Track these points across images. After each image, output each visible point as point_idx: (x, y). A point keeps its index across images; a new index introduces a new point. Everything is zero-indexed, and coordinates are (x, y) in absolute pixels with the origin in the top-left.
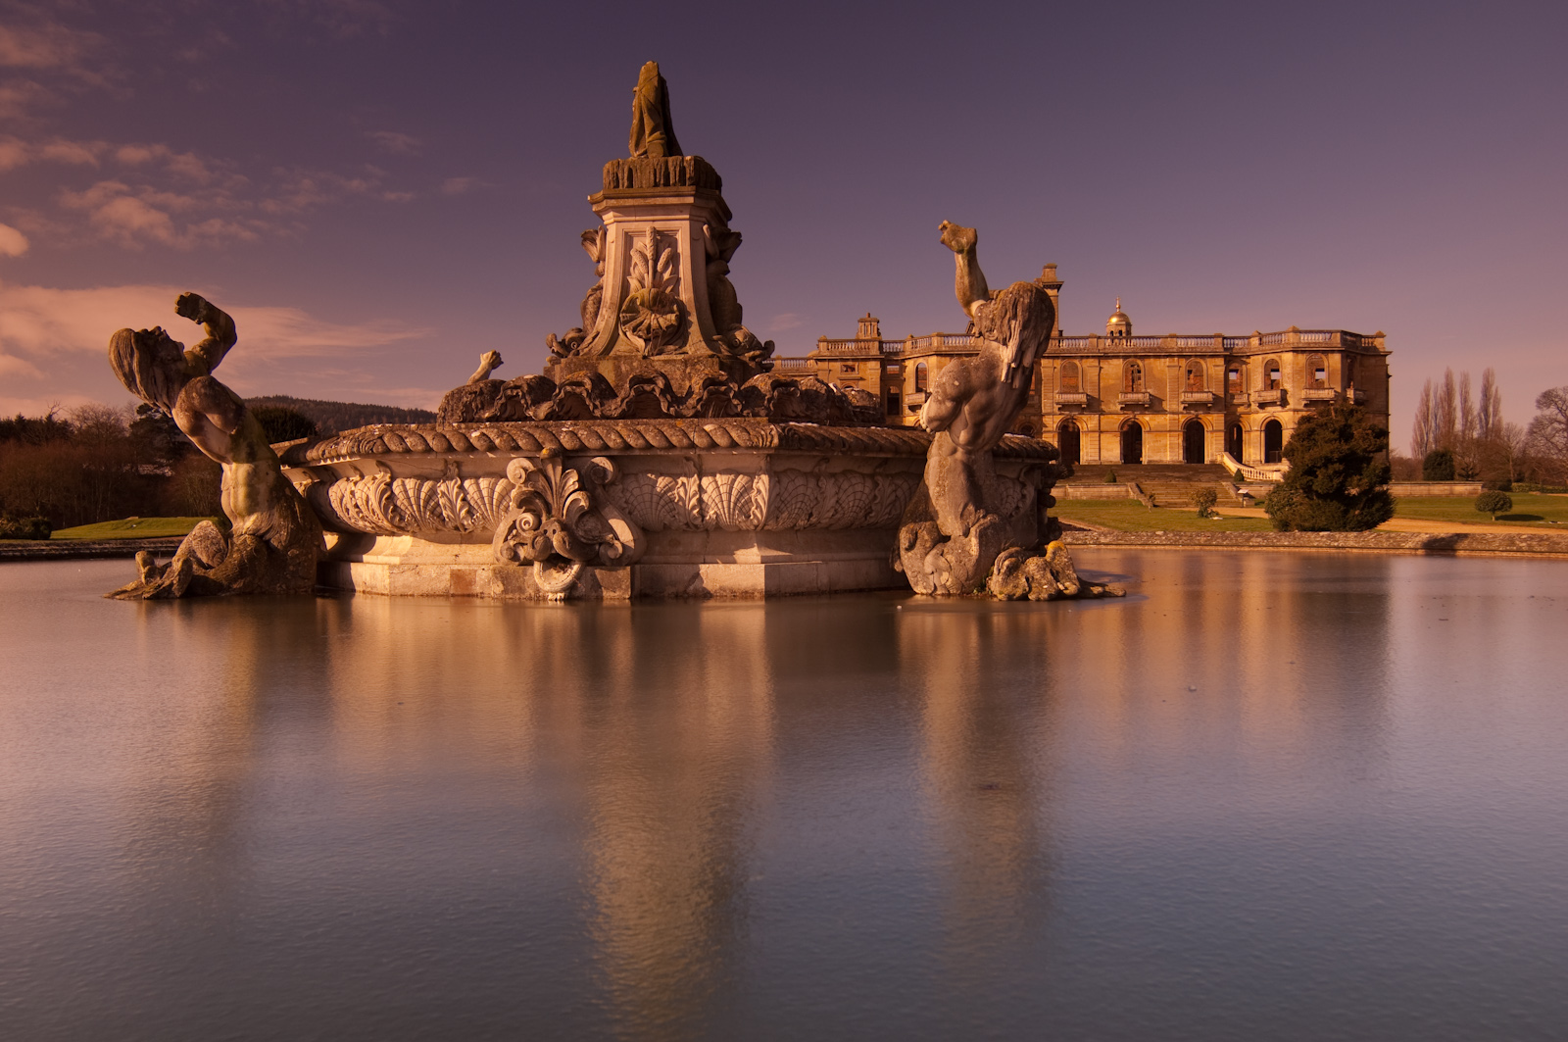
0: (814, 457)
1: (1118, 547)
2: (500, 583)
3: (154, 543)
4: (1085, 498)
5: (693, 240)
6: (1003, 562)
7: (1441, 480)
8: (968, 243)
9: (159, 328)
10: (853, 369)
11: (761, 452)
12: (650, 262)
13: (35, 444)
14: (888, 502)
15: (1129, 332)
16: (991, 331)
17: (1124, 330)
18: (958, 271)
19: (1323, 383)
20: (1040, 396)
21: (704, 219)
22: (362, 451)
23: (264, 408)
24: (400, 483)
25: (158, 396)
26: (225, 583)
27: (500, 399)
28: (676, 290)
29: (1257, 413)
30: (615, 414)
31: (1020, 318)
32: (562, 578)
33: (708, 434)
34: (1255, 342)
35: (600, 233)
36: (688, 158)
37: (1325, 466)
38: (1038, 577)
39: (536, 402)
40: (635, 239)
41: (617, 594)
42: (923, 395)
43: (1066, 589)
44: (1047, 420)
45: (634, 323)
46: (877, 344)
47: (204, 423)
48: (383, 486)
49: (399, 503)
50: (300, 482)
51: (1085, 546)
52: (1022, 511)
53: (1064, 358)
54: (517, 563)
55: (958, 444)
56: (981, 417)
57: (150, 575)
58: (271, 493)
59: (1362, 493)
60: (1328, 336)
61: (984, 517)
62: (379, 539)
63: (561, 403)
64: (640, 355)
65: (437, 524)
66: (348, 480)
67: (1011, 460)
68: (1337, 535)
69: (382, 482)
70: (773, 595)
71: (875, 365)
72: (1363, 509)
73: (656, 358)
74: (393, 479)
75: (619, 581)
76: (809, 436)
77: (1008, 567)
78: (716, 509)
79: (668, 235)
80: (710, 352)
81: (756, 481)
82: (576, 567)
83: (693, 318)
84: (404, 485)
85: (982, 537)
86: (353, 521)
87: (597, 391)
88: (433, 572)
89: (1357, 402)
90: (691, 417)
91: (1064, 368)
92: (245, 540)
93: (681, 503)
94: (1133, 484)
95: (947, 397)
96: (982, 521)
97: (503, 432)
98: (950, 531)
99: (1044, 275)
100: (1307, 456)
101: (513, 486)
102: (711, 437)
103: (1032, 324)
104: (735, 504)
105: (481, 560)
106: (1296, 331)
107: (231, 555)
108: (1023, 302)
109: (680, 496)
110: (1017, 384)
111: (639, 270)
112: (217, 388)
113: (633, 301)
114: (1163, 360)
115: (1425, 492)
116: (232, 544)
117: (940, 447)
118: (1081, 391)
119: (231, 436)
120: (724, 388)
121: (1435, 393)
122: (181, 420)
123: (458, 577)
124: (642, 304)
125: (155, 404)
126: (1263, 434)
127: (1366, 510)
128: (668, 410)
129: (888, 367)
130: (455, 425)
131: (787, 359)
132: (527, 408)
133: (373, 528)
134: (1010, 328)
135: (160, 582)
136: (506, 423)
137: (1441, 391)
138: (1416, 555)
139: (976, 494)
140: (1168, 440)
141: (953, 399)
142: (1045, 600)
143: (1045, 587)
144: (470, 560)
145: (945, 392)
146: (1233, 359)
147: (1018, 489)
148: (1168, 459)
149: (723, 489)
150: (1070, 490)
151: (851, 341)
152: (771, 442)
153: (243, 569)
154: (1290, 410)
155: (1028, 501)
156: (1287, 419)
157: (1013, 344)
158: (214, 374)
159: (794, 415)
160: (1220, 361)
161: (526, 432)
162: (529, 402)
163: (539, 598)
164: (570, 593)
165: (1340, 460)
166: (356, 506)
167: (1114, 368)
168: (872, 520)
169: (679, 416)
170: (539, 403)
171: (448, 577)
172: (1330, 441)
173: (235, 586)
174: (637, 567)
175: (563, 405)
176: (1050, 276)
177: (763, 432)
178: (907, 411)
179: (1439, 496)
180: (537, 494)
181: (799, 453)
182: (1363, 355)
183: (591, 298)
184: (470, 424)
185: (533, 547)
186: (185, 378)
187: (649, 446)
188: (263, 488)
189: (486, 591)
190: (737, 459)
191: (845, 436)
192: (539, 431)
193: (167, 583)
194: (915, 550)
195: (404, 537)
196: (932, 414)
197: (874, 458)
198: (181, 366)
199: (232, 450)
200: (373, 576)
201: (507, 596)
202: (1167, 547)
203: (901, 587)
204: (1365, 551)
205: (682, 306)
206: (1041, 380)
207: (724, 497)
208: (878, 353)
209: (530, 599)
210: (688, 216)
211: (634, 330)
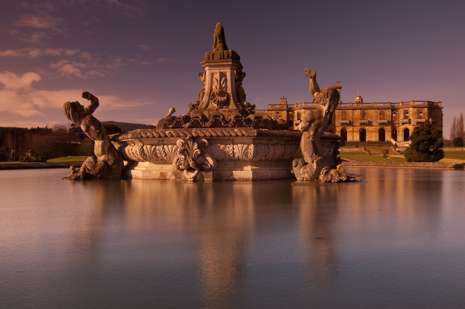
0: (267, 139)
1: (359, 166)
2: (174, 176)
3: (75, 163)
4: (348, 152)
5: (231, 75)
6: (324, 171)
7: (459, 146)
8: (313, 75)
9: (77, 101)
10: (279, 113)
11: (251, 138)
12: (219, 82)
13: (42, 135)
14: (289, 152)
15: (362, 102)
16: (320, 101)
17: (360, 101)
18: (310, 84)
19: (422, 117)
20: (335, 121)
21: (235, 69)
22: (135, 137)
23: (107, 124)
24: (145, 146)
25: (77, 121)
26: (95, 175)
27: (175, 122)
28: (226, 90)
29: (401, 126)
30: (208, 126)
31: (329, 97)
32: (192, 175)
33: (235, 132)
34: (401, 104)
35: (204, 73)
36: (230, 51)
37: (423, 142)
38: (334, 175)
39: (185, 123)
40: (214, 75)
41: (209, 179)
42: (300, 121)
43: (343, 179)
44: (337, 128)
45: (214, 100)
46: (286, 106)
47: (90, 129)
48: (140, 147)
49: (145, 152)
50: (117, 146)
51: (349, 166)
52: (329, 155)
53: (342, 109)
54: (179, 170)
55: (310, 135)
56: (317, 127)
57: (74, 173)
58: (108, 149)
59: (434, 150)
60: (423, 102)
61: (318, 157)
62: (139, 163)
63: (192, 123)
64: (216, 109)
65: (156, 158)
66: (130, 145)
67: (327, 140)
68: (426, 163)
69: (140, 146)
70: (255, 180)
71: (285, 112)
72: (434, 155)
73: (220, 110)
74: (143, 145)
75: (209, 176)
76: (266, 133)
77: (325, 172)
78: (238, 154)
79: (224, 74)
80: (236, 108)
81: (250, 146)
82: (196, 171)
83: (231, 98)
84: (147, 147)
85: (317, 163)
86: (132, 157)
87: (203, 120)
88: (155, 172)
89: (433, 122)
90: (231, 127)
91: (342, 112)
92: (101, 163)
93: (227, 153)
94: (363, 147)
95: (307, 121)
96: (317, 158)
97: (176, 132)
98: (308, 161)
99: (336, 85)
100: (417, 139)
101: (178, 148)
102: (237, 133)
103: (333, 99)
104: (244, 153)
105: (169, 169)
106: (414, 101)
107: (97, 167)
108: (330, 93)
109: (227, 151)
110: (328, 117)
111: (215, 84)
112: (93, 119)
113: (214, 93)
114: (372, 110)
115: (454, 150)
116: (97, 164)
117: (305, 136)
118: (347, 119)
119: (97, 132)
120: (240, 119)
121: (457, 121)
122: (83, 128)
123: (162, 174)
124: (216, 94)
125: (76, 123)
126: (403, 133)
127: (435, 156)
128: (224, 125)
129: (289, 112)
130: (162, 129)
131: (259, 110)
132: (183, 125)
133: (138, 159)
134: (326, 100)
135: (77, 175)
136: (176, 129)
137: (459, 119)
138: (451, 169)
139: (316, 150)
140: (374, 134)
141: (309, 122)
142: (336, 182)
143: (336, 178)
144: (166, 169)
145: (306, 120)
146: (394, 110)
147: (328, 149)
148: (374, 140)
149: (240, 149)
150: (344, 149)
151: (278, 105)
152: (254, 135)
153: (100, 171)
154: (411, 125)
155: (331, 152)
156: (411, 128)
157: (327, 105)
158: (93, 115)
159: (261, 127)
160: (390, 110)
161: (182, 132)
162: (183, 123)
163: (186, 180)
164: (195, 179)
165: (427, 140)
166: (133, 153)
167: (358, 113)
168: (284, 158)
169: (227, 127)
170: (186, 123)
171: (159, 174)
172: (424, 134)
173: (98, 176)
174: (215, 171)
175: (193, 124)
176: (338, 85)
177: (252, 132)
178: (295, 126)
179: (459, 151)
180: (185, 150)
181: (263, 138)
182: (434, 108)
183: (201, 92)
184: (166, 129)
185: (184, 165)
186: (84, 116)
187: (218, 136)
188: (106, 148)
189: (170, 178)
190: (244, 140)
191: (276, 133)
192: (186, 131)
193: (79, 175)
194: (297, 167)
195: (146, 162)
196: (302, 126)
197: (285, 139)
198: (83, 112)
199: (97, 137)
200: (138, 174)
201: (176, 180)
202: (373, 167)
203: (293, 178)
204: (435, 168)
205: (228, 95)
206: (335, 116)
207: (240, 151)
208: (286, 108)
209: (183, 180)
210: (230, 68)
211: (214, 102)
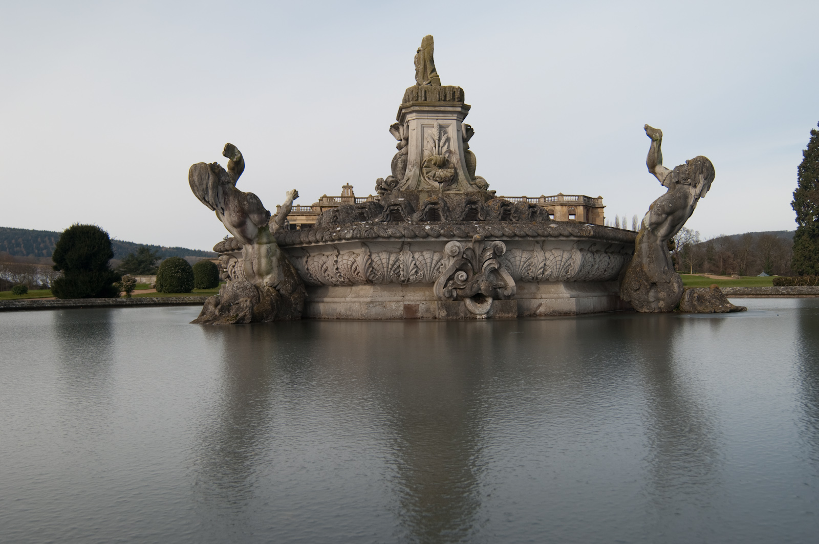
5: (458, 131)
9: (216, 163)
12: (437, 142)
21: (461, 120)
24: (376, 255)
28: (450, 157)
31: (705, 173)
32: (484, 307)
40: (427, 129)
41: (510, 315)
45: (431, 174)
46: (353, 199)
49: (375, 267)
54: (453, 299)
55: (659, 237)
58: (279, 262)
60: (577, 198)
62: (334, 288)
64: (439, 190)
66: (326, 254)
69: (364, 255)
70: (578, 314)
73: (448, 192)
74: (371, 253)
75: (511, 308)
78: (552, 269)
79: (445, 128)
81: (574, 254)
82: (490, 301)
83: (460, 172)
84: (379, 256)
86: (328, 278)
87: (446, 208)
88: (394, 305)
92: (268, 289)
93: (534, 266)
97: (443, 227)
98: (656, 280)
101: (443, 257)
103: (709, 177)
104: (563, 266)
105: (422, 298)
106: (561, 195)
109: (534, 263)
111: (430, 145)
113: (430, 161)
116: (262, 292)
123: (408, 308)
132: (405, 216)
134: (698, 178)
141: (665, 213)
144: (412, 298)
145: (663, 209)
149: (557, 258)
157: (699, 186)
161: (456, 227)
162: (406, 213)
163: (471, 318)
164: (489, 315)
171: (402, 308)
180: (469, 261)
182: (593, 207)
185: (471, 290)
187: (526, 235)
188: (274, 259)
189: (425, 316)
195: (362, 287)
199: (258, 236)
201: (449, 318)
205: (454, 165)
207: (558, 263)
209: (463, 318)
210: (456, 118)
